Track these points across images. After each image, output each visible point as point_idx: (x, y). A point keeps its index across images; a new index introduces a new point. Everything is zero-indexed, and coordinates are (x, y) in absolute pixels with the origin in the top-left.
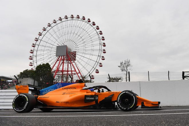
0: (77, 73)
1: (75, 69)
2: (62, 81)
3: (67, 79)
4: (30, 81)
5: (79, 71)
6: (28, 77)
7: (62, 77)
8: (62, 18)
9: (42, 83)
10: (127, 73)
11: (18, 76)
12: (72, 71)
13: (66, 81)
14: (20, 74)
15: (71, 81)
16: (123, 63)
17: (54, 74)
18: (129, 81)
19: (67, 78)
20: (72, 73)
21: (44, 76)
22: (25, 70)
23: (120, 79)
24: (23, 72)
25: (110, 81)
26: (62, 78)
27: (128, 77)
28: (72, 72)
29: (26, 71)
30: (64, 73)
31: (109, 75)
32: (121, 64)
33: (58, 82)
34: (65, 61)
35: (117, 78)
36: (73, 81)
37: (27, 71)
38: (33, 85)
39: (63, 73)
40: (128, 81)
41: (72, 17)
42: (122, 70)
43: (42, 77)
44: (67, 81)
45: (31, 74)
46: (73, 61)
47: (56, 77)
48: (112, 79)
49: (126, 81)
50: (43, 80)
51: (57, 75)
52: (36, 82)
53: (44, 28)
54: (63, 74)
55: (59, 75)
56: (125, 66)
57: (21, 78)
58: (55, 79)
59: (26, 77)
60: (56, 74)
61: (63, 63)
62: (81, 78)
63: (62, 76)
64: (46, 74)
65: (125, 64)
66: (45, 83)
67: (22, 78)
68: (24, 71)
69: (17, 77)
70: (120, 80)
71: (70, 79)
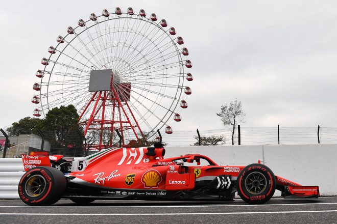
0: (132, 127)
1: (128, 119)
2: (101, 143)
3: (111, 139)
4: (34, 141)
5: (137, 123)
6: (29, 133)
7: (101, 135)
8: (97, 15)
9: (59, 146)
10: (234, 128)
11: (9, 130)
12: (121, 122)
13: (108, 143)
14: (12, 126)
15: (120, 142)
16: (227, 109)
17: (85, 127)
18: (239, 144)
19: (111, 137)
20: (121, 127)
21: (63, 130)
22: (23, 118)
23: (220, 140)
24: (18, 122)
25: (199, 143)
26: (101, 137)
27: (237, 136)
28: (121, 125)
29: (26, 119)
30: (105, 126)
31: (198, 131)
32: (223, 109)
33: (92, 144)
34: (108, 102)
35: (214, 139)
36: (123, 143)
37: (28, 121)
38: (40, 149)
39: (102, 126)
40: (236, 144)
41: (118, 12)
42: (225, 123)
43: (60, 134)
44: (111, 142)
45: (37, 127)
46: (124, 102)
47: (88, 134)
48: (205, 139)
49: (233, 144)
50: (62, 139)
51: (90, 129)
52: (46, 143)
53: (60, 37)
54: (102, 128)
55: (94, 129)
56: (230, 113)
57: (14, 134)
58: (86, 137)
59: (25, 133)
60: (88, 128)
61: (104, 105)
62: (140, 137)
63: (102, 132)
64: (67, 128)
65: (231, 109)
66: (66, 146)
67: (18, 136)
68: (22, 120)
69: (7, 133)
70: (219, 143)
71: (118, 138)
